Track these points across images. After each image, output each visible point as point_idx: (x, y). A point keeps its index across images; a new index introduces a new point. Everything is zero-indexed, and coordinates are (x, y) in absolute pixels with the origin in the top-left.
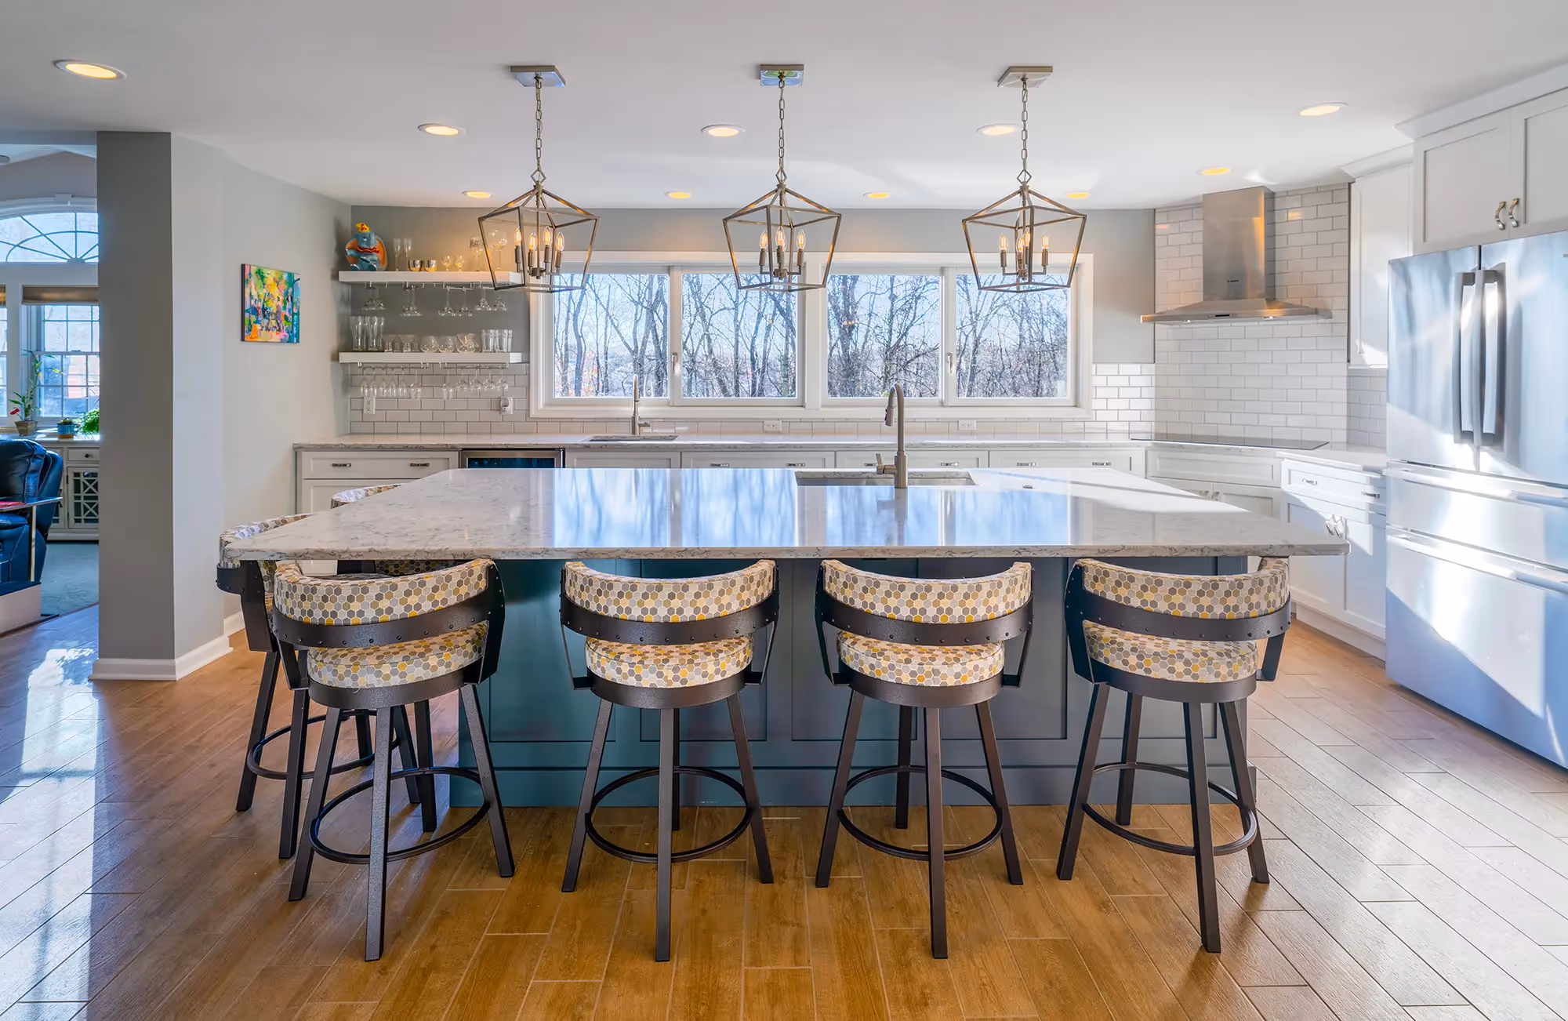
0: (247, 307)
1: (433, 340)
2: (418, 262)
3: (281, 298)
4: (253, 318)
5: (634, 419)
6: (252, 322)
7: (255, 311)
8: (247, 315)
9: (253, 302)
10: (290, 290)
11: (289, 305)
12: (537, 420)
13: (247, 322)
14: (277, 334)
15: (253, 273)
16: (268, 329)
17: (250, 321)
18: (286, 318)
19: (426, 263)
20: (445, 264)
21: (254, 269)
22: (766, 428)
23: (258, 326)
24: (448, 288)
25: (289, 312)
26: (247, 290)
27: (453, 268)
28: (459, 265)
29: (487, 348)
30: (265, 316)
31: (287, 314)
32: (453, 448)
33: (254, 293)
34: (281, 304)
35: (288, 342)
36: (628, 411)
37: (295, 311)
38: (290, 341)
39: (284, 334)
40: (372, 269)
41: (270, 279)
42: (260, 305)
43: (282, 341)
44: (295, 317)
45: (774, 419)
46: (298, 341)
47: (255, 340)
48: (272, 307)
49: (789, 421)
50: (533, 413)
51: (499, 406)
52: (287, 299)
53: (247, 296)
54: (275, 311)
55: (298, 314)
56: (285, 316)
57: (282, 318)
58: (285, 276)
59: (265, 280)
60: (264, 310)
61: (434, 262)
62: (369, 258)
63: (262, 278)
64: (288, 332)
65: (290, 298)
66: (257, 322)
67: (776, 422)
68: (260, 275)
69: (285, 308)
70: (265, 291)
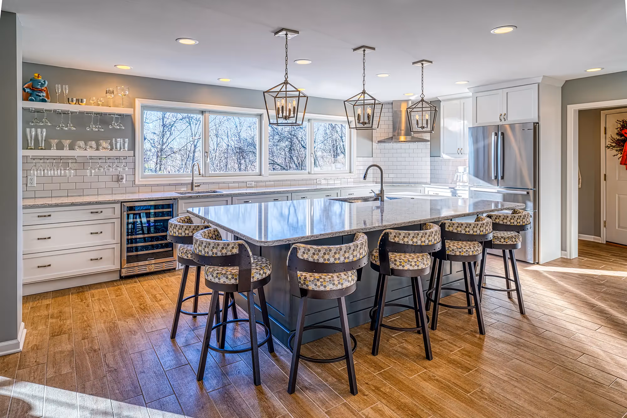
1: (82, 143)
2: (75, 99)
5: (192, 183)
12: (139, 186)
19: (80, 101)
20: (92, 102)
22: (248, 186)
27: (96, 104)
28: (100, 103)
29: (116, 148)
36: (189, 180)
40: (43, 101)
45: (251, 181)
49: (257, 182)
50: (137, 183)
51: (119, 179)
61: (85, 100)
62: (41, 94)
67: (251, 182)
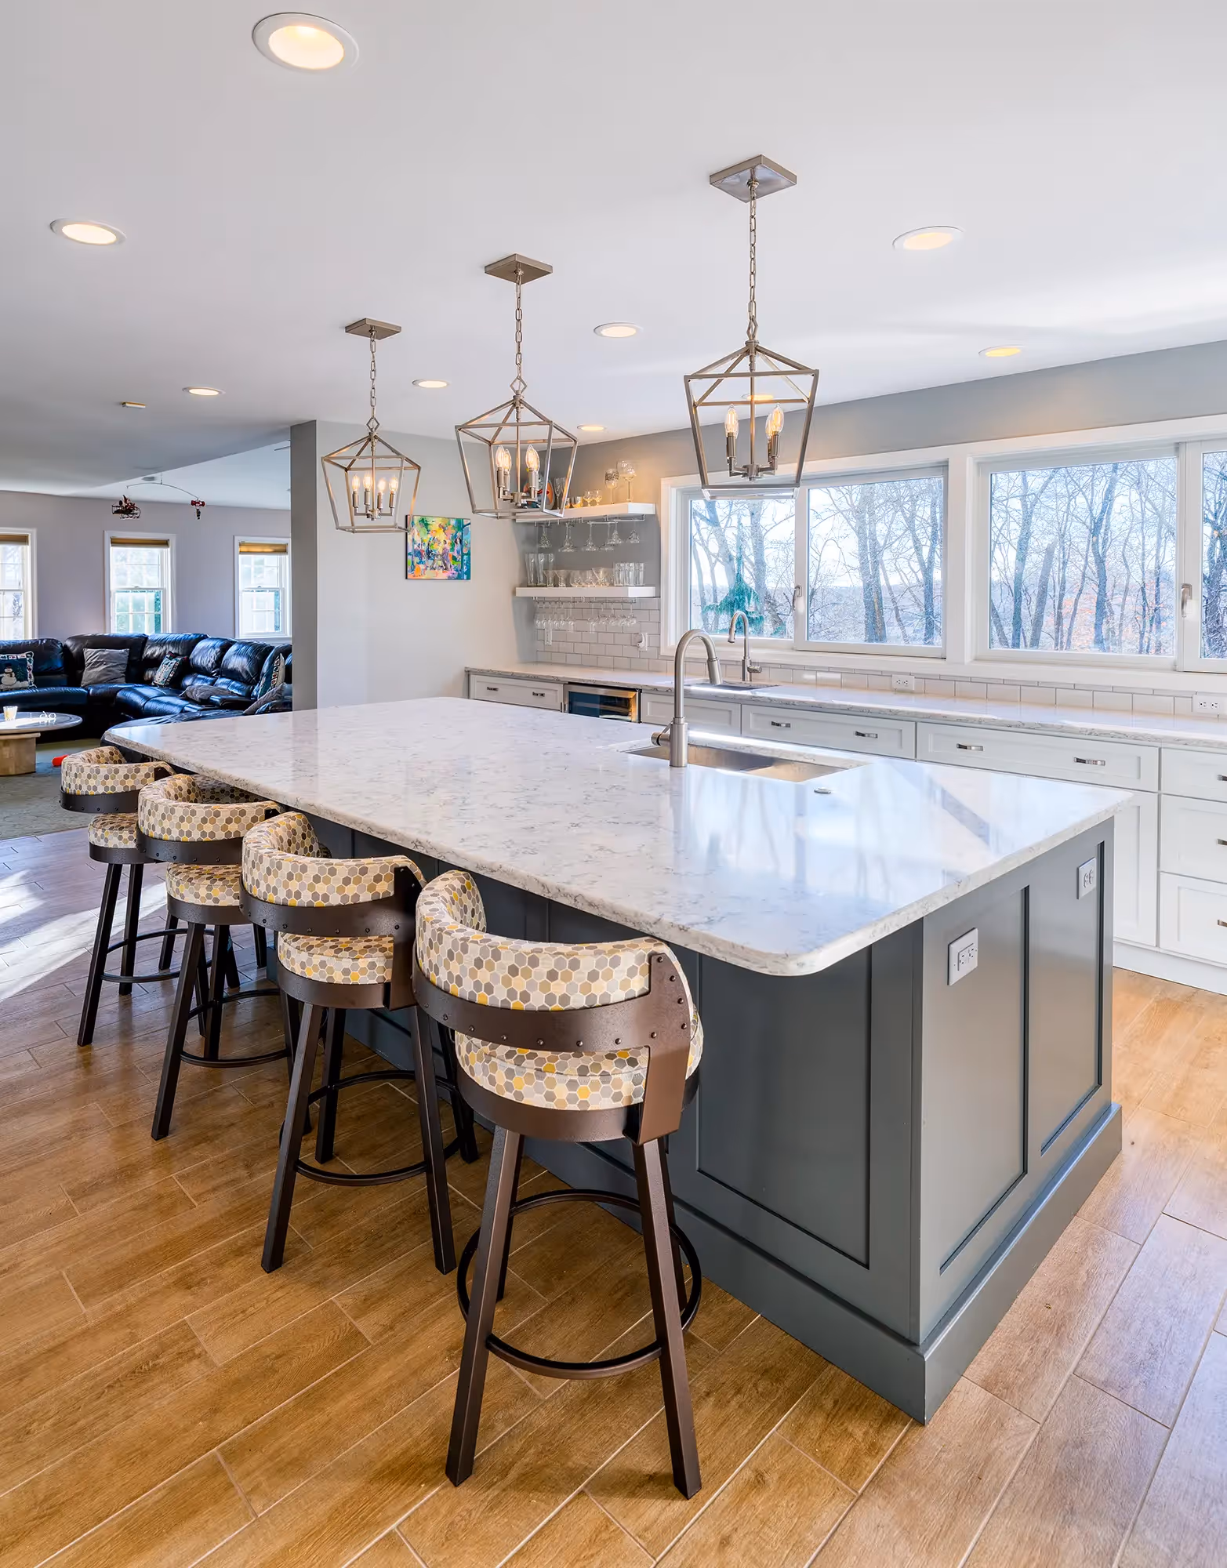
0: (410, 550)
1: (579, 575)
3: (448, 541)
4: (417, 560)
5: (743, 662)
6: (415, 563)
7: (419, 553)
8: (409, 557)
9: (416, 546)
10: (459, 534)
11: (458, 547)
13: (410, 563)
14: (443, 572)
15: (416, 522)
16: (433, 568)
17: (413, 562)
18: (454, 558)
19: (573, 501)
20: (587, 500)
21: (416, 520)
23: (422, 566)
24: (591, 523)
25: (458, 553)
26: (410, 537)
27: (593, 503)
28: (598, 500)
29: (619, 582)
30: (429, 557)
31: (456, 555)
32: (557, 681)
33: (418, 541)
34: (448, 547)
35: (457, 579)
37: (465, 552)
38: (459, 578)
39: (452, 572)
41: (435, 524)
42: (424, 548)
43: (450, 578)
44: (465, 557)
46: (468, 578)
47: (419, 578)
48: (438, 549)
51: (636, 642)
52: (456, 542)
53: (409, 541)
54: (441, 553)
55: (469, 554)
56: (453, 556)
57: (450, 558)
58: (453, 522)
59: (429, 527)
60: (429, 552)
61: (579, 498)
63: (426, 525)
64: (457, 571)
65: (458, 541)
66: (421, 562)
68: (424, 523)
69: (453, 549)
70: (429, 536)
